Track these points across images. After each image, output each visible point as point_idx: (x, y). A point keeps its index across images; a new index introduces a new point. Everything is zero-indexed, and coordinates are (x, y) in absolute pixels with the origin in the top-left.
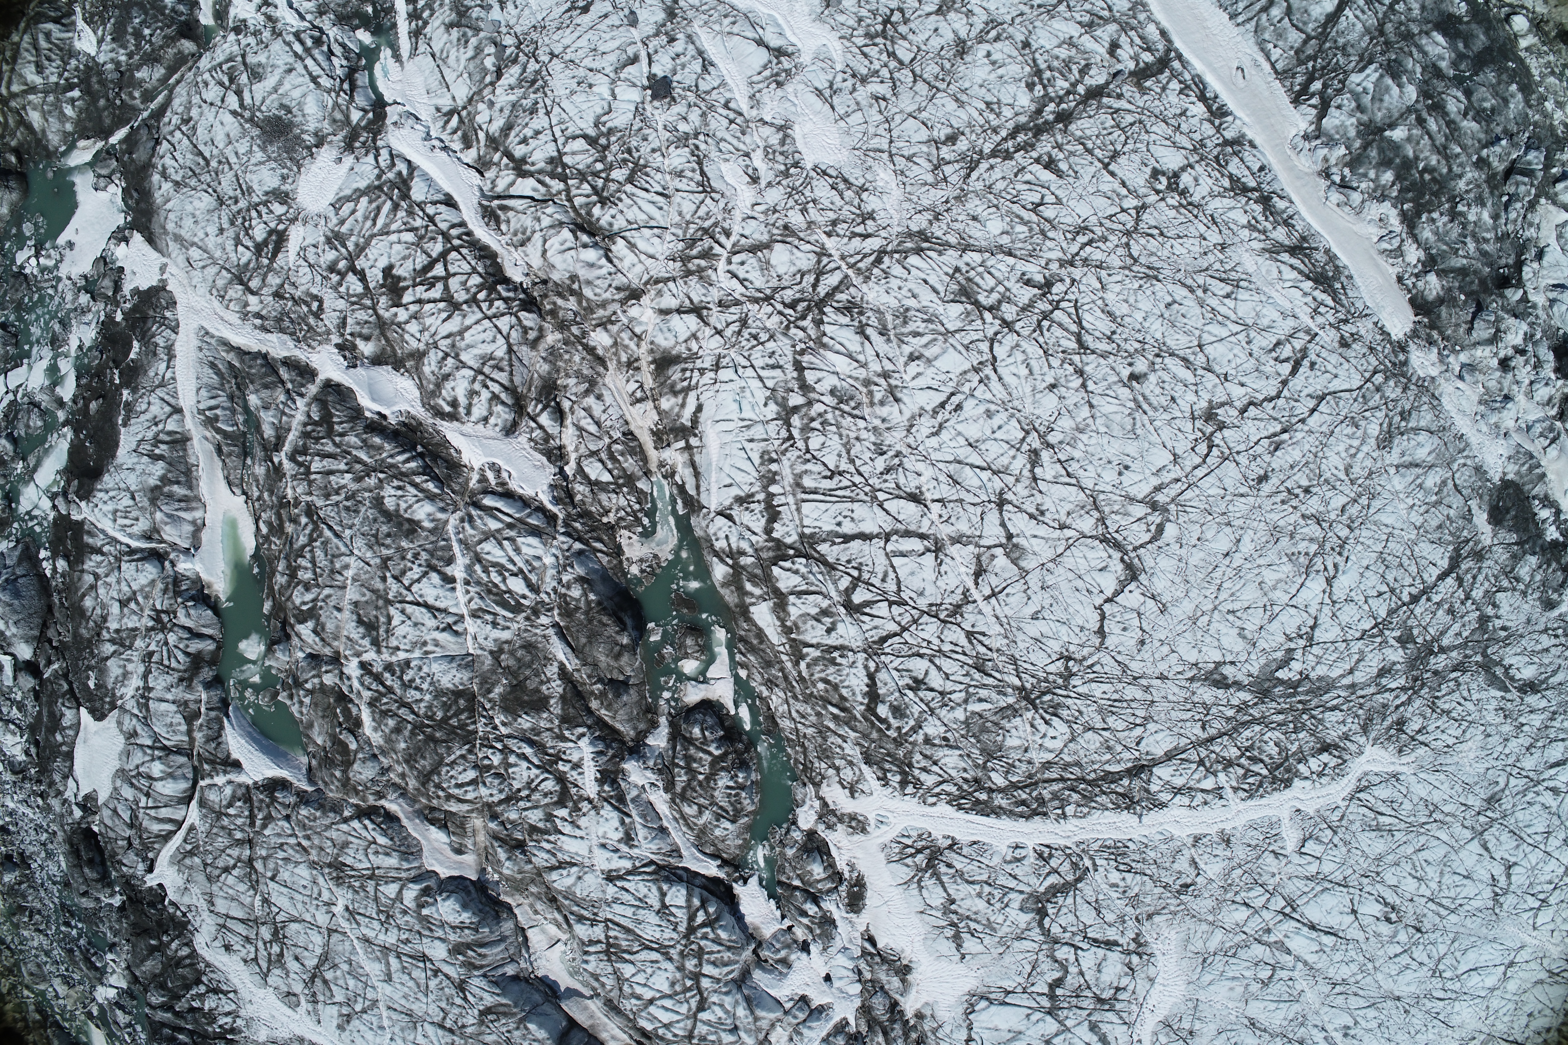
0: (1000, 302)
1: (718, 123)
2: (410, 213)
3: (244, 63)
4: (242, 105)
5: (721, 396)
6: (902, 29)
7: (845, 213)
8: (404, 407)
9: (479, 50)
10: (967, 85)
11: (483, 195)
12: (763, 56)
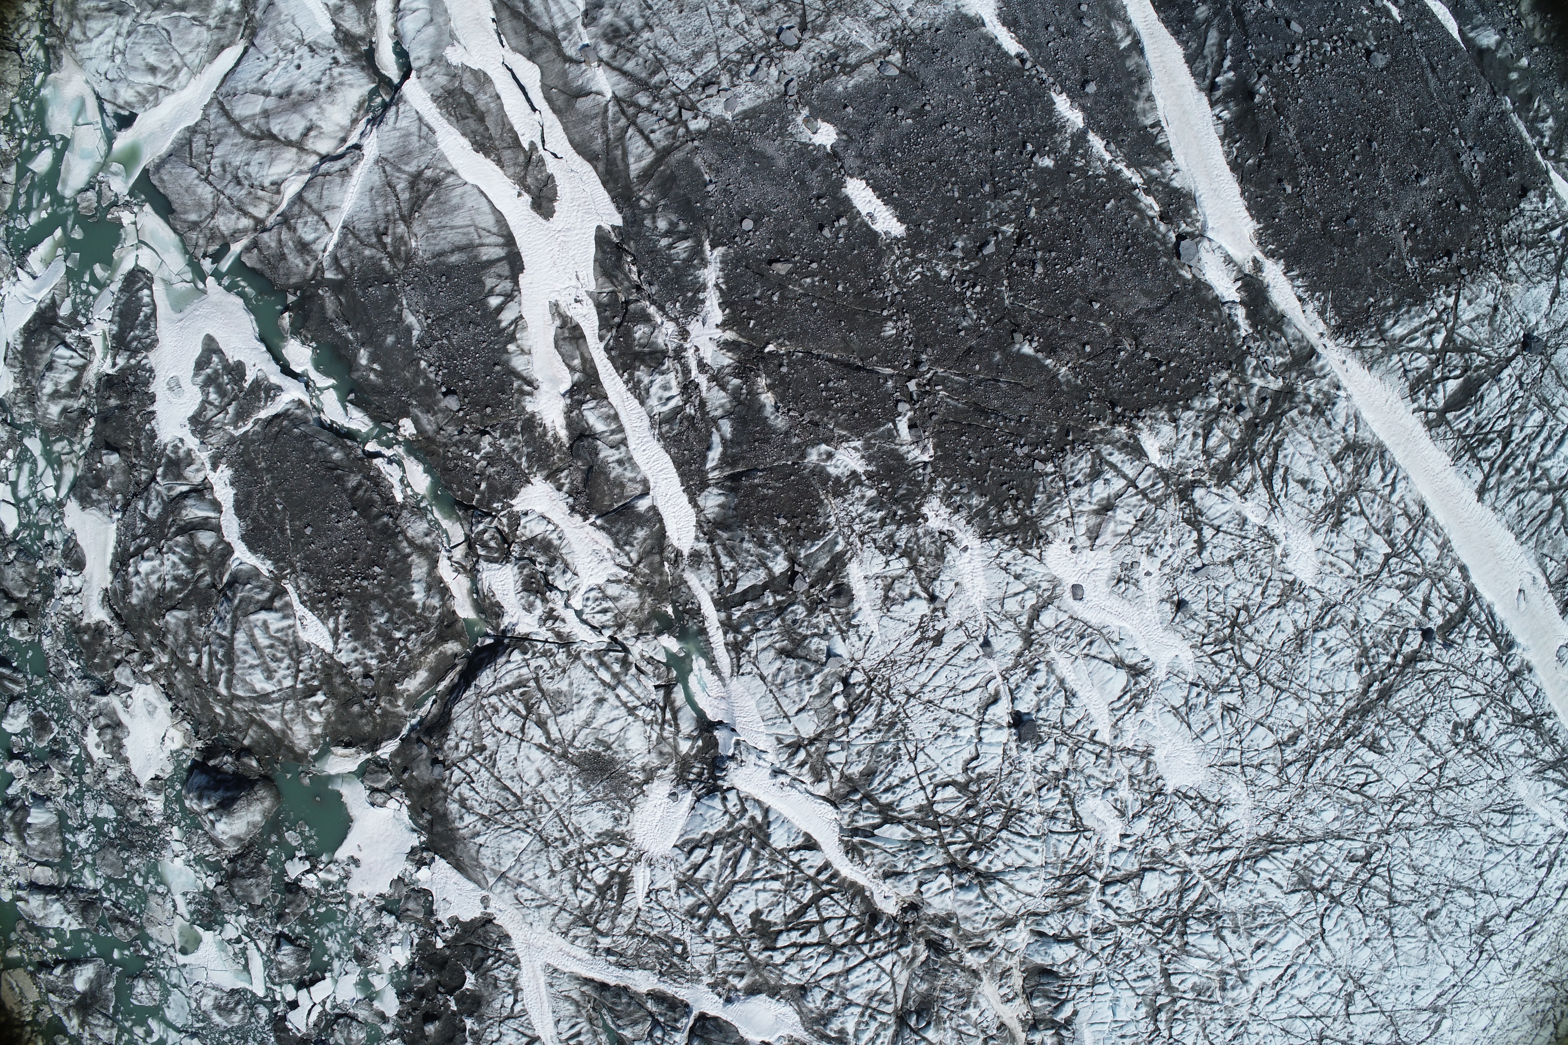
0: (1330, 882)
1: (1085, 759)
2: (773, 861)
3: (541, 690)
4: (548, 739)
5: (1097, 1006)
6: (1249, 630)
7: (1204, 833)
8: (785, 1032)
9: (825, 688)
10: (1306, 680)
11: (841, 828)
12: (1121, 678)
